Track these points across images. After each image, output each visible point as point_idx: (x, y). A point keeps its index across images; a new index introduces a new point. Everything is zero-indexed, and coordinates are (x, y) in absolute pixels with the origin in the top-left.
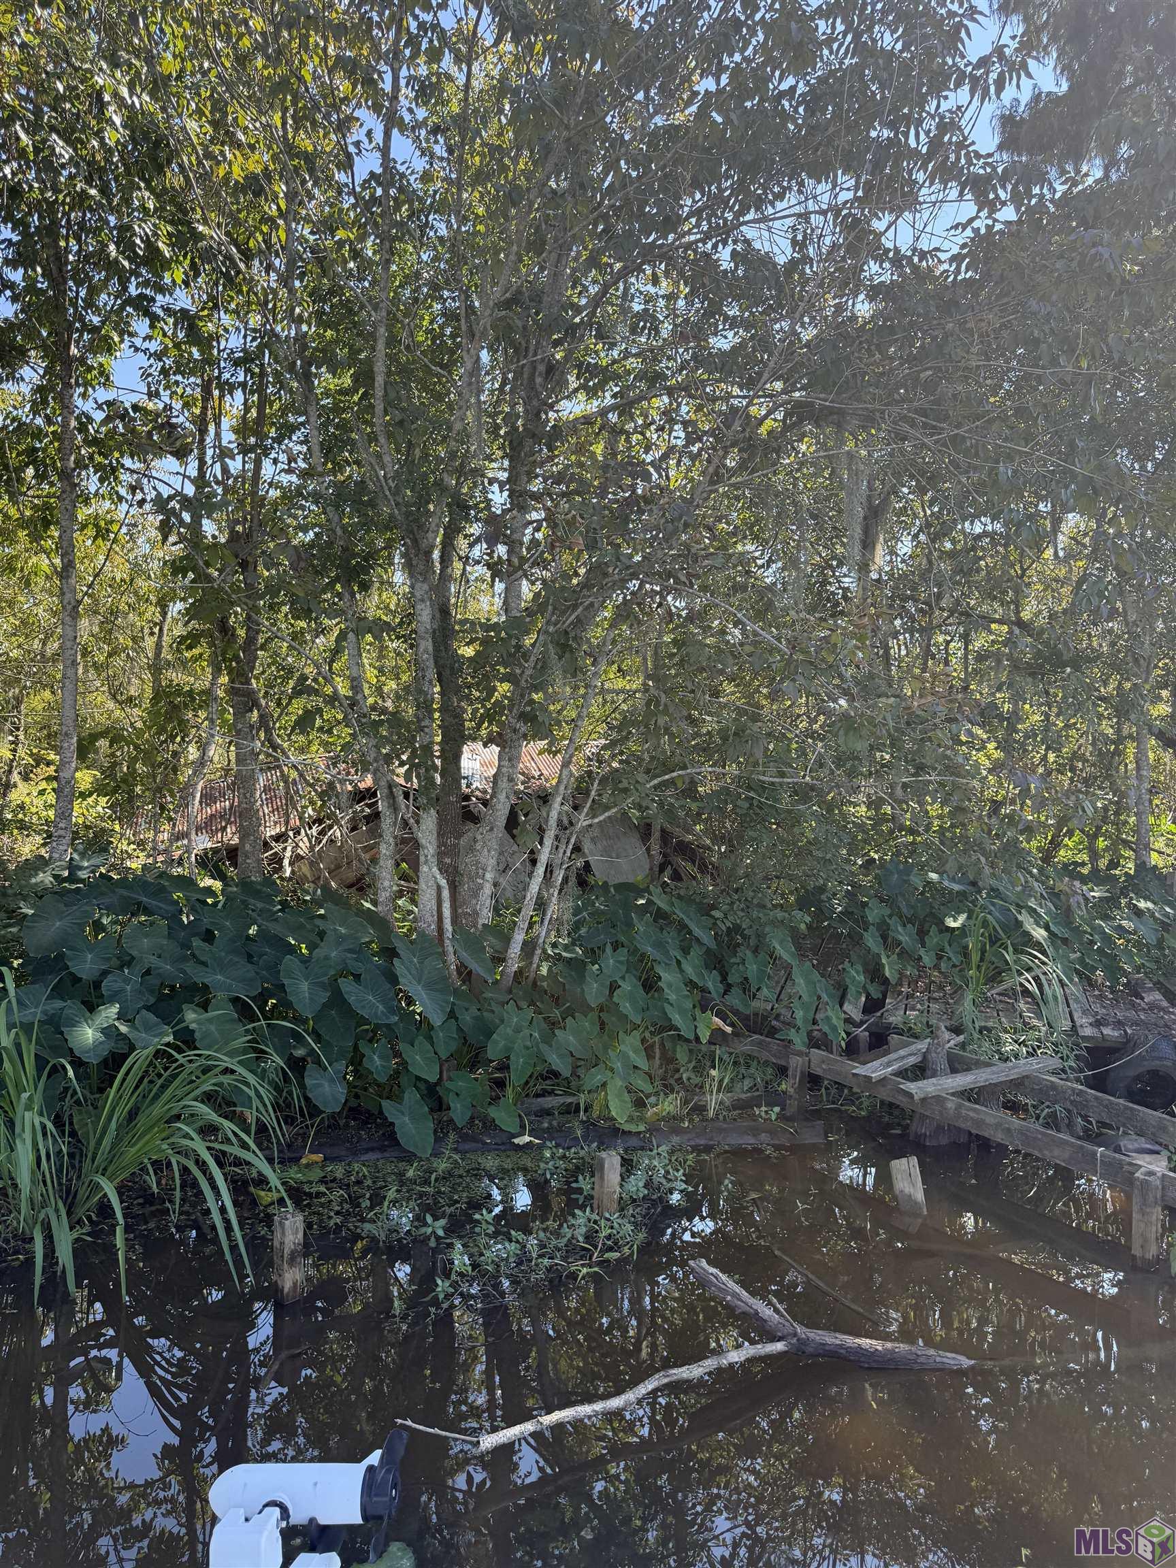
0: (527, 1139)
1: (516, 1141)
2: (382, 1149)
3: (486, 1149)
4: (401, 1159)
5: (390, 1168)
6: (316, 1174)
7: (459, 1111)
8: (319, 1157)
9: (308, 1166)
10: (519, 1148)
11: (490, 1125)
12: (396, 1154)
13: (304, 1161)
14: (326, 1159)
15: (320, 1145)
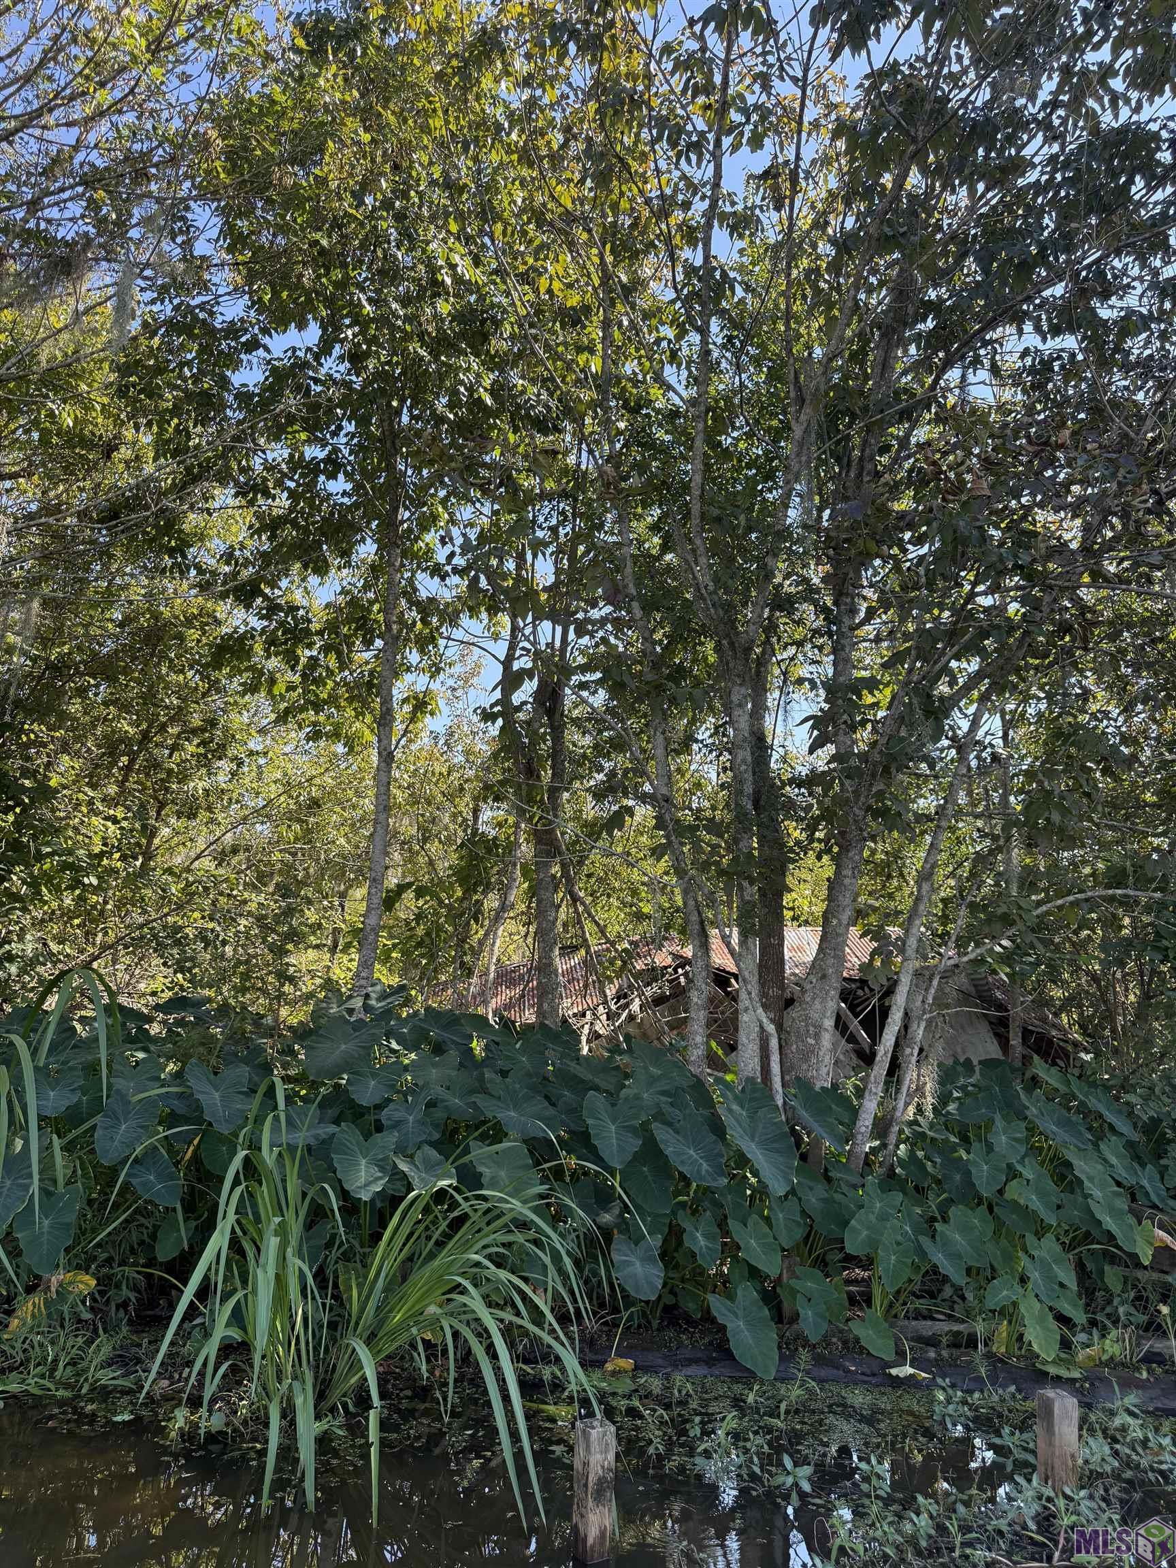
0: (908, 1370)
1: (894, 1371)
2: (710, 1362)
3: (852, 1380)
4: (736, 1380)
5: (722, 1389)
6: (625, 1385)
7: (810, 1322)
8: (627, 1363)
9: (614, 1373)
10: (896, 1382)
11: (854, 1347)
12: (727, 1372)
13: (609, 1367)
14: (636, 1368)
15: (630, 1347)
